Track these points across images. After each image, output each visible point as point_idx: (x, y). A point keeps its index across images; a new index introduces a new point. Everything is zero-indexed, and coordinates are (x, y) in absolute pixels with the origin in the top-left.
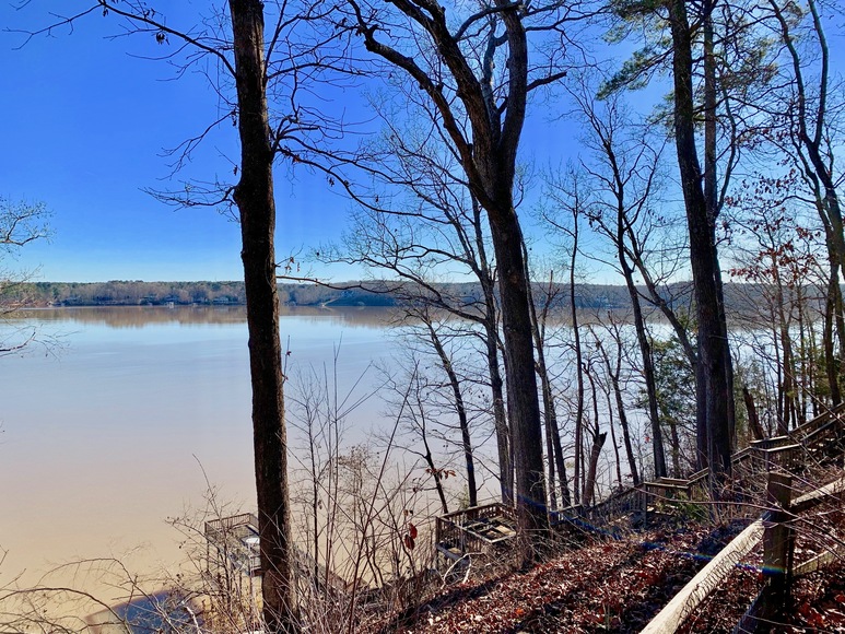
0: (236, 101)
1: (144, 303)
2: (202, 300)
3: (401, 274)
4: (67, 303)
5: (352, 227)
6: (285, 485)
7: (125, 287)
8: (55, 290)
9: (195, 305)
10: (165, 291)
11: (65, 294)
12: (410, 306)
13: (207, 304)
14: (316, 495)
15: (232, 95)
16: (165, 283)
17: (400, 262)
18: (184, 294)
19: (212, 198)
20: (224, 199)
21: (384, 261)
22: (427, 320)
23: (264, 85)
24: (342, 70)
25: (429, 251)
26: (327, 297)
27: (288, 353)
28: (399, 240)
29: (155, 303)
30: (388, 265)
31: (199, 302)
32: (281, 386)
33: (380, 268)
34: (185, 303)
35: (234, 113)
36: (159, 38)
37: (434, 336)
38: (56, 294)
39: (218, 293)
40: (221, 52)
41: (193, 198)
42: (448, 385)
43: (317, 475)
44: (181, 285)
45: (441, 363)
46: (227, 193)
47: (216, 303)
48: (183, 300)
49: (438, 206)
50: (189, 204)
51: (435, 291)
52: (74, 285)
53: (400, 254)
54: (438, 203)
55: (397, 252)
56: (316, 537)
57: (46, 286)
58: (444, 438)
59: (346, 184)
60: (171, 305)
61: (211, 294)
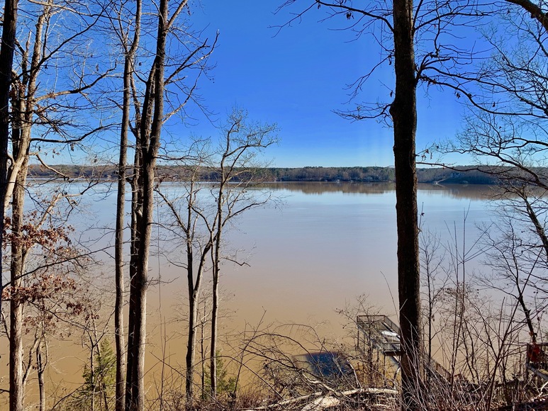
0: (393, 48)
1: (323, 180)
2: (356, 178)
3: (503, 160)
4: (283, 180)
5: (464, 128)
6: (418, 301)
7: (313, 171)
8: (278, 172)
9: (352, 182)
10: (335, 173)
11: (282, 174)
12: (509, 184)
13: (359, 181)
14: (431, 311)
15: (390, 44)
16: (335, 168)
17: (502, 151)
18: (346, 175)
19: (374, 113)
20: (382, 113)
21: (489, 151)
22: (523, 195)
23: (413, 35)
24: (470, 15)
25: (528, 142)
26: (440, 177)
27: (422, 214)
28: (502, 135)
29: (329, 180)
30: (492, 154)
31: (354, 180)
32: (417, 236)
33: (485, 156)
34: (346, 181)
35: (390, 56)
36: (348, 16)
37: (529, 207)
38: (278, 174)
39: (366, 174)
40: (384, 17)
41: (362, 114)
42: (540, 246)
43: (432, 298)
44: (344, 169)
45: (535, 229)
46: (385, 109)
47: (365, 181)
48: (345, 179)
49: (538, 107)
50: (360, 118)
51: (533, 173)
52: (287, 169)
53: (503, 145)
54: (539, 105)
55: (500, 143)
56: (430, 340)
57: (273, 170)
58: (535, 287)
59: (470, 96)
60: (338, 181)
61: (362, 175)
